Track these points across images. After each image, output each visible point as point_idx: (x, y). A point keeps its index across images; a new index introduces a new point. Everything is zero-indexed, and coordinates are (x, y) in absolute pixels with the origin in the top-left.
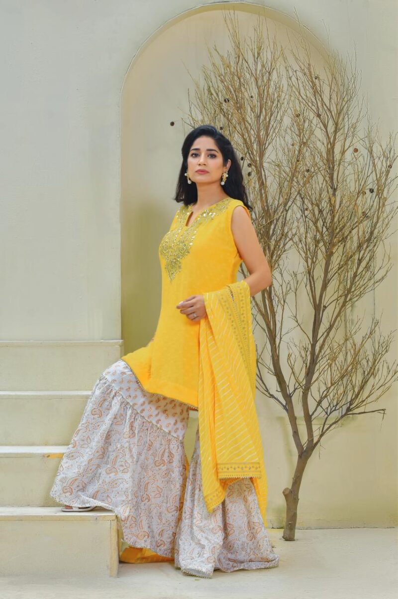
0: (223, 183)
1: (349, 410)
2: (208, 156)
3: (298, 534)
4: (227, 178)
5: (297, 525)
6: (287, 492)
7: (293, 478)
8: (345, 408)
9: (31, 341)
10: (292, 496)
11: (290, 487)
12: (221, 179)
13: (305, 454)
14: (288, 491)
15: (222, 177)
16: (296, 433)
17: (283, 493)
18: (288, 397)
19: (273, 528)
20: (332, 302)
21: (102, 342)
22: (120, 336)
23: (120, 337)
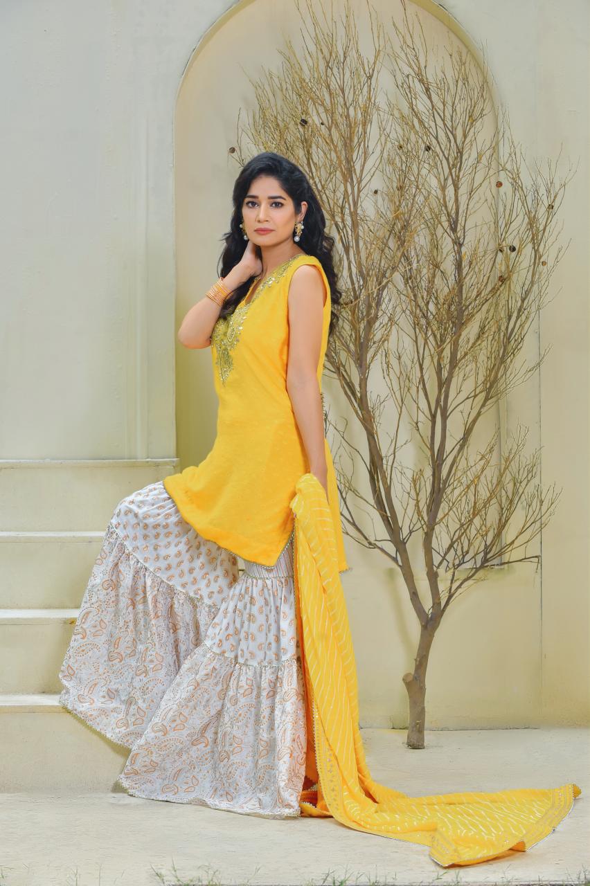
0: (297, 239)
1: (485, 560)
2: (271, 205)
3: (428, 737)
4: (303, 230)
5: (426, 725)
6: (410, 679)
7: (416, 660)
8: (480, 557)
9: (48, 461)
10: (415, 684)
11: (413, 672)
12: (294, 234)
13: (430, 623)
14: (412, 677)
15: (295, 229)
16: (414, 595)
17: (403, 679)
18: (400, 545)
19: (393, 728)
20: (456, 407)
21: (148, 462)
22: (175, 452)
23: (175, 455)
